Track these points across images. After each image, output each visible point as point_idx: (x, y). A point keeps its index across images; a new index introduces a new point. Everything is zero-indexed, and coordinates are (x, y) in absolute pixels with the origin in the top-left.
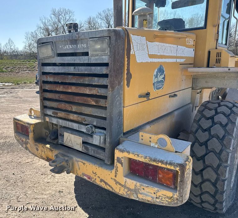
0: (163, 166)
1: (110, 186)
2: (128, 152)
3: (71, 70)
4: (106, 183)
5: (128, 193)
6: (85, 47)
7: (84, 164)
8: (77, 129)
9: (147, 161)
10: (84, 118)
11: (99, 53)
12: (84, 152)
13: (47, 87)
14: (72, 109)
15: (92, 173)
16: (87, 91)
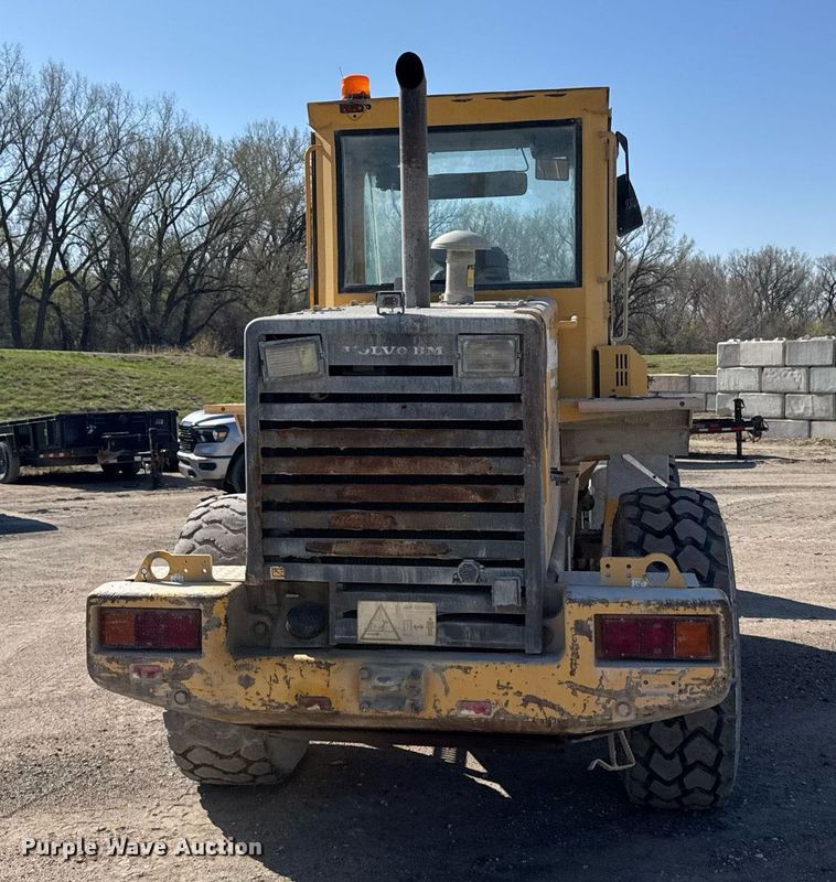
0: (690, 612)
1: (553, 707)
2: (605, 602)
3: (393, 411)
4: (541, 703)
5: (608, 706)
6: (440, 353)
7: (466, 670)
8: (415, 582)
9: (652, 610)
10: (444, 545)
11: (489, 370)
12: (444, 645)
13: (283, 467)
14: (396, 524)
15: (496, 690)
16: (454, 468)
